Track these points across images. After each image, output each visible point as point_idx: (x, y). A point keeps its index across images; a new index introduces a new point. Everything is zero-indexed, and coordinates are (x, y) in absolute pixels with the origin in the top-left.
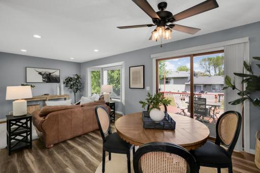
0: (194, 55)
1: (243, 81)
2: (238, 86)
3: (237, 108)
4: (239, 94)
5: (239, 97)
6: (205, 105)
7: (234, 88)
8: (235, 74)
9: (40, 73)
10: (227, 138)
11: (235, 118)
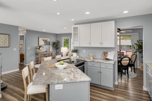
0: (121, 36)
1: (137, 46)
2: (136, 48)
3: (136, 53)
4: (136, 50)
5: (136, 51)
6: (123, 55)
7: (134, 48)
8: (135, 44)
9: (43, 40)
10: (133, 60)
11: (135, 55)
